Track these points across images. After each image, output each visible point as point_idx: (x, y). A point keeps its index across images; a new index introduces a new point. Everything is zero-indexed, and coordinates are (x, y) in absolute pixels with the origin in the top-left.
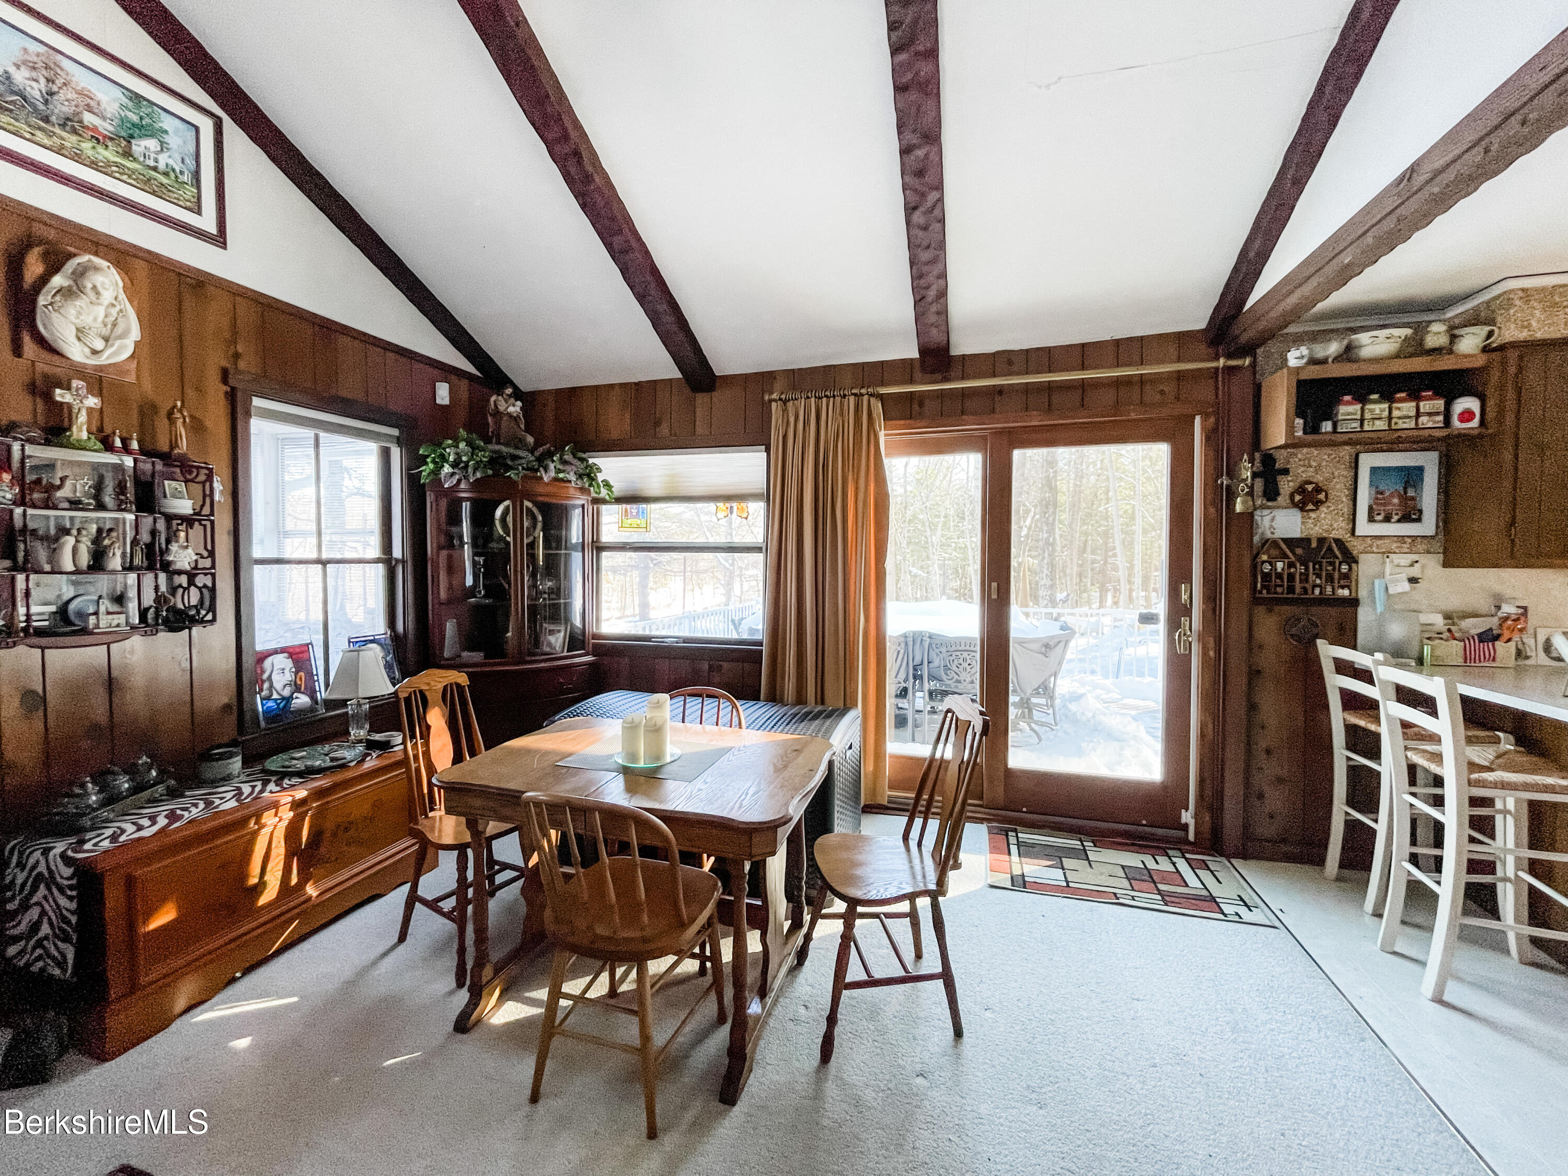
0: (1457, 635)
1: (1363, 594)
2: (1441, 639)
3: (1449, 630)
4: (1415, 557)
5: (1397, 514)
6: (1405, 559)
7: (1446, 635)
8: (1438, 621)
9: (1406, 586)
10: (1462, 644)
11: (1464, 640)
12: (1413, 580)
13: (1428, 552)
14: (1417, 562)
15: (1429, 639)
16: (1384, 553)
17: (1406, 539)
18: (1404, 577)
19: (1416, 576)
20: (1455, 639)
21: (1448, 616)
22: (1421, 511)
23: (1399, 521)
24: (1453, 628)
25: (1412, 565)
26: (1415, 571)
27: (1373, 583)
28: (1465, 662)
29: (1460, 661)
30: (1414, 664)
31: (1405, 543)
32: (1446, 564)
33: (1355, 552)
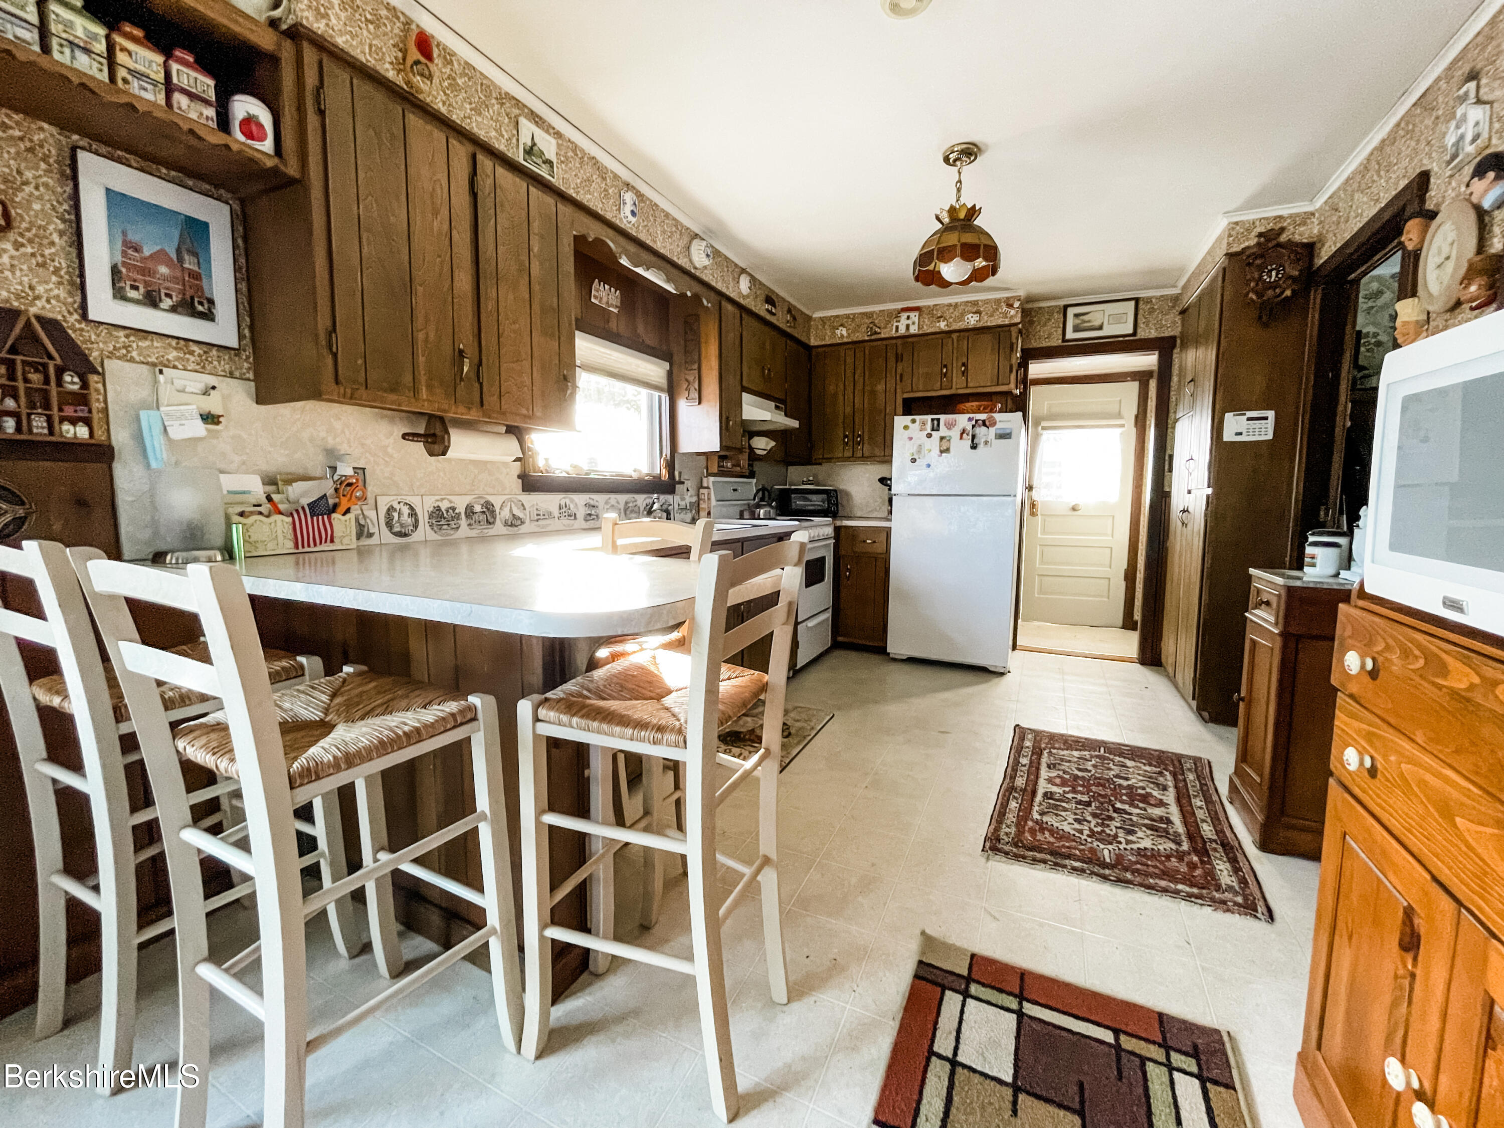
0: (281, 507)
1: (120, 437)
2: (260, 513)
3: (269, 499)
4: (212, 380)
5: (168, 296)
6: (196, 382)
7: (266, 507)
8: (256, 488)
9: (199, 429)
10: (290, 519)
11: (292, 515)
12: (210, 418)
13: (231, 375)
14: (214, 388)
15: (242, 514)
16: (154, 365)
17: (194, 347)
18: (193, 410)
19: (217, 411)
20: (280, 513)
21: (270, 481)
22: (211, 302)
23: (173, 309)
24: (275, 497)
25: (205, 393)
26: (213, 404)
27: (138, 419)
28: (297, 547)
29: (289, 546)
30: (219, 558)
31: (192, 353)
32: (261, 399)
33: (94, 356)
